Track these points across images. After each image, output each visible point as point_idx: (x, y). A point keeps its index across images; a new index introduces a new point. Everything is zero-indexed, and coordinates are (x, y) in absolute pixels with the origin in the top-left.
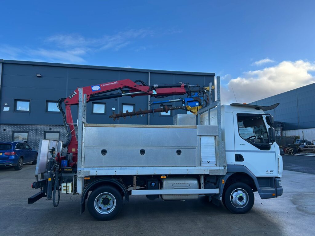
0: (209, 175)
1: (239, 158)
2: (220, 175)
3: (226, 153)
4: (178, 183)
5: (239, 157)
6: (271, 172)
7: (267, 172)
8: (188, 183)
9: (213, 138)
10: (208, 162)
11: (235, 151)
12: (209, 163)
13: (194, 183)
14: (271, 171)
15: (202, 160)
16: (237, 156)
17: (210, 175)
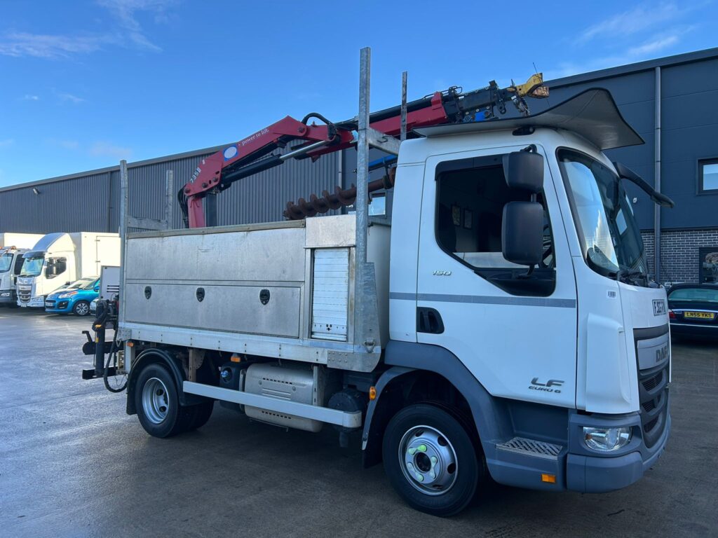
0: (326, 365)
1: (429, 321)
2: (354, 369)
3: (391, 301)
4: (271, 380)
5: (426, 317)
6: (554, 388)
7: (534, 382)
8: (291, 383)
9: (345, 253)
10: (329, 329)
11: (416, 297)
12: (330, 331)
13: (304, 385)
14: (550, 384)
15: (316, 320)
16: (421, 313)
17: (328, 366)
